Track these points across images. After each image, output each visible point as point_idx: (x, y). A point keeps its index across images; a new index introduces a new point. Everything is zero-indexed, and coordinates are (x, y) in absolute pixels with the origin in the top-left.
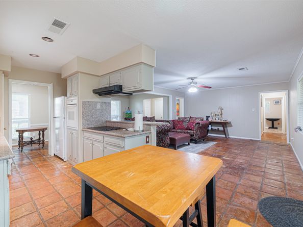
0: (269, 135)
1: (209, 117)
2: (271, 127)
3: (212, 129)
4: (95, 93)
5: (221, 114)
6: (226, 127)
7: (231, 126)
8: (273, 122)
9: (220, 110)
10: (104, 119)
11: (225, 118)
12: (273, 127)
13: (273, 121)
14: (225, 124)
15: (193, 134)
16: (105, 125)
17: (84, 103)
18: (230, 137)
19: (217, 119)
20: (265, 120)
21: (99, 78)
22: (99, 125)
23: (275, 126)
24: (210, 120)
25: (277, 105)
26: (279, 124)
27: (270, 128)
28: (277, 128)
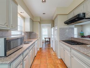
4: (65, 23)
10: (70, 36)
16: (71, 39)
17: (60, 28)
21: (67, 16)
22: (67, 39)
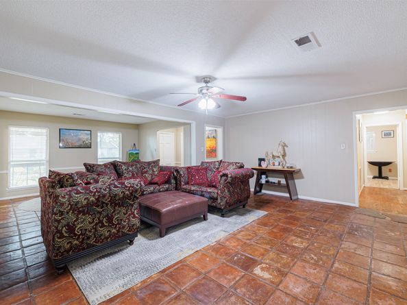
0: (373, 192)
1: (264, 160)
2: (377, 175)
3: (267, 182)
5: (284, 156)
6: (293, 179)
7: (302, 177)
8: (381, 168)
9: (281, 147)
11: (291, 162)
12: (380, 176)
13: (380, 165)
14: (290, 174)
15: (215, 196)
18: (300, 197)
19: (277, 163)
20: (366, 164)
23: (383, 175)
24: (264, 165)
25: (387, 140)
26: (390, 171)
27: (374, 178)
28: (386, 178)
